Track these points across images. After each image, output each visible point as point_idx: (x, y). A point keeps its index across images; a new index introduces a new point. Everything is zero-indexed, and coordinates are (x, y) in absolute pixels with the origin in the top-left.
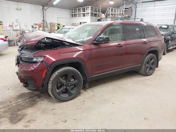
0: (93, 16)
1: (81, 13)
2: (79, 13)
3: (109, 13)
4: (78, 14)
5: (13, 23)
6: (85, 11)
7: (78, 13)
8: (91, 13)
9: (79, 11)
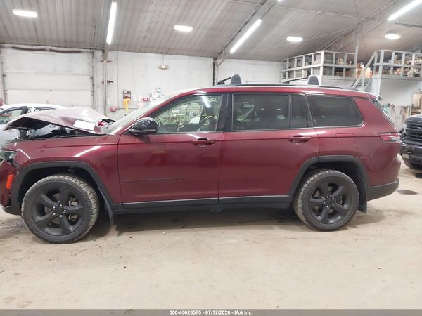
0: (331, 75)
1: (304, 67)
2: (299, 68)
3: (378, 64)
4: (296, 70)
5: (151, 95)
6: (310, 64)
7: (296, 68)
8: (324, 67)
9: (299, 64)
